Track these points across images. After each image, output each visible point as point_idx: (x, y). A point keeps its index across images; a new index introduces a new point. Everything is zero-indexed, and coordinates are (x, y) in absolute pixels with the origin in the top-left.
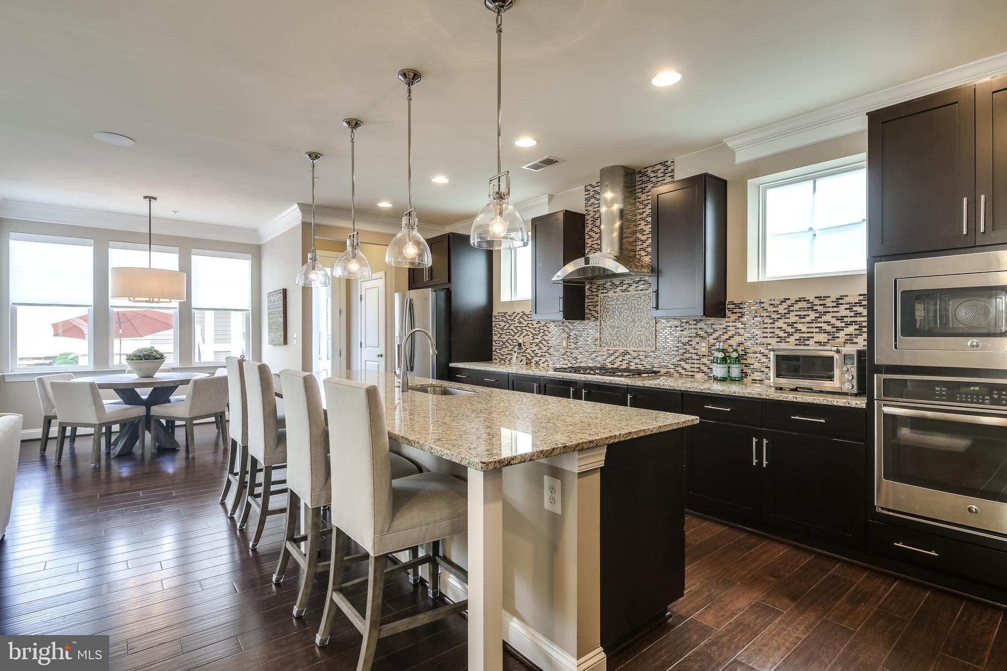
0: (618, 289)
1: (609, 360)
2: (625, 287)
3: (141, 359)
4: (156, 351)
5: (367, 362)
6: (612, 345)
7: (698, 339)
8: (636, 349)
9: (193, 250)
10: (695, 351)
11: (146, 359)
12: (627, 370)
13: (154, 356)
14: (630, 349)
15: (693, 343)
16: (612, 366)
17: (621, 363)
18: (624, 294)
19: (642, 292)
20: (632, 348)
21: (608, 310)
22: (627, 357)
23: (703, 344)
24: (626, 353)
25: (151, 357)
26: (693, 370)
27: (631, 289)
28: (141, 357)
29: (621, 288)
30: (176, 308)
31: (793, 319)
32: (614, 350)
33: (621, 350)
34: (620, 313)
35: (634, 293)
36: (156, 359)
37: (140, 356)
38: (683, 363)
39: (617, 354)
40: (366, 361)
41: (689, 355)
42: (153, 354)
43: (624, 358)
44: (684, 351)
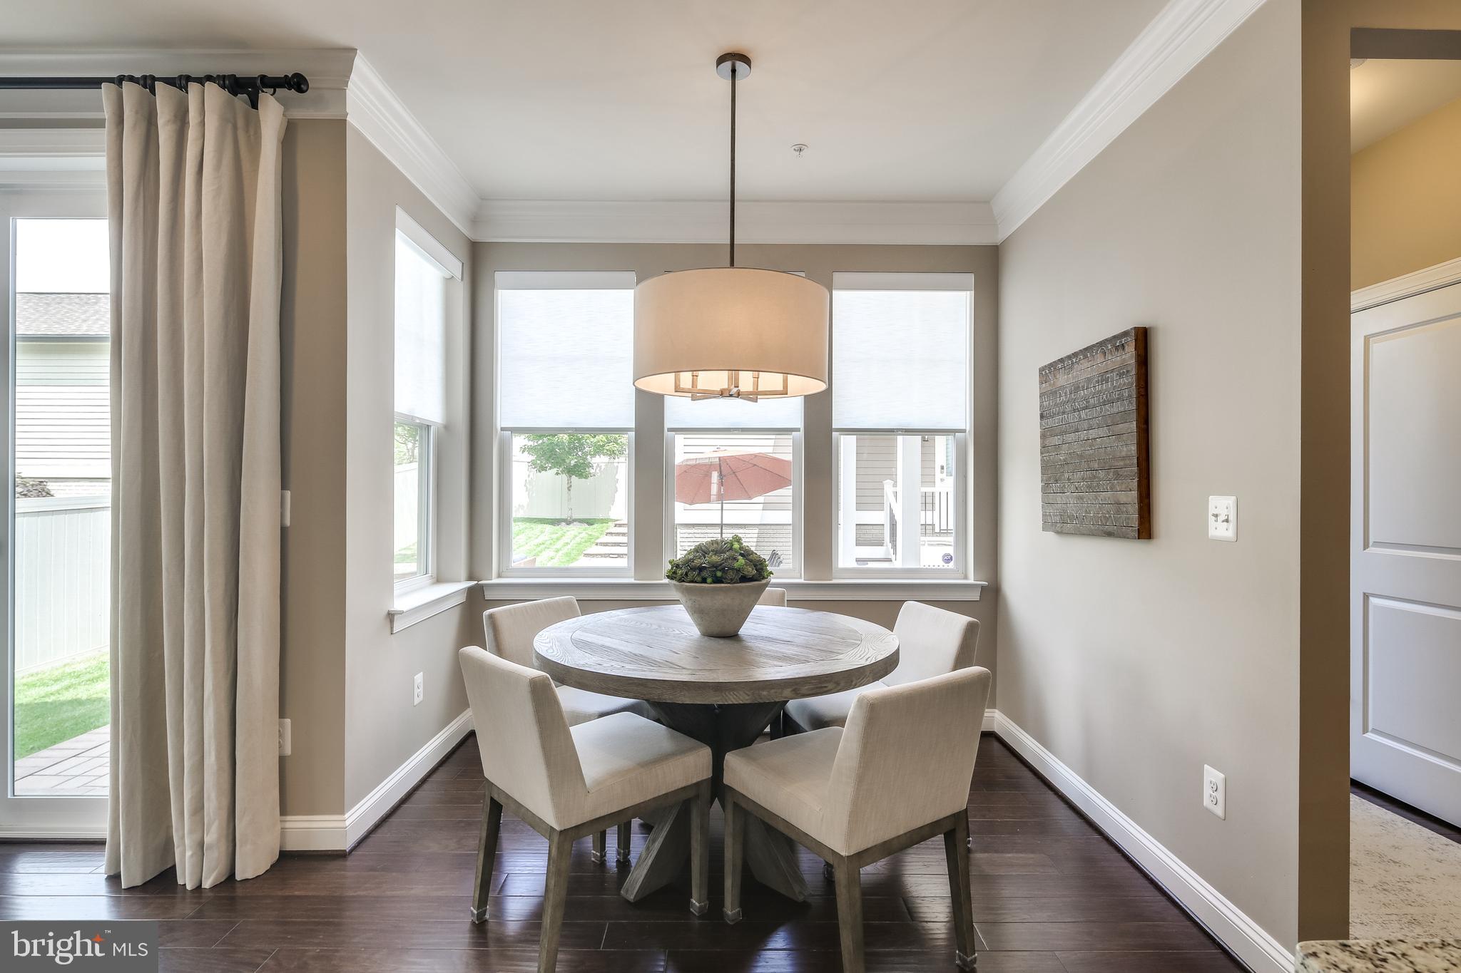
3: (704, 581)
4: (746, 554)
5: (1373, 600)
9: (837, 276)
11: (718, 580)
13: (738, 570)
25: (731, 575)
28: (704, 574)
30: (797, 430)
36: (744, 579)
37: (701, 569)
40: (1366, 597)
42: (736, 565)
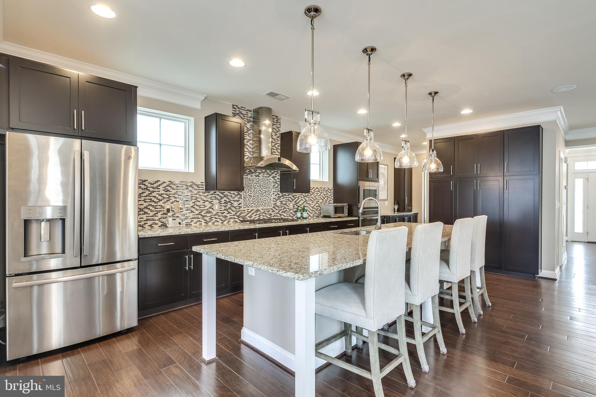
0: (254, 174)
1: (249, 215)
2: (257, 174)
6: (250, 206)
7: (289, 202)
8: (263, 208)
10: (288, 208)
12: (259, 220)
14: (260, 208)
15: (287, 204)
16: (250, 219)
17: (255, 217)
18: (257, 178)
19: (266, 178)
20: (261, 208)
21: (248, 186)
22: (258, 213)
23: (291, 204)
24: (258, 210)
26: (287, 216)
27: (260, 175)
29: (255, 174)
31: (316, 195)
32: (251, 209)
33: (255, 209)
34: (255, 188)
35: (262, 178)
38: (283, 213)
39: (253, 212)
41: (286, 209)
43: (257, 213)
44: (284, 208)
